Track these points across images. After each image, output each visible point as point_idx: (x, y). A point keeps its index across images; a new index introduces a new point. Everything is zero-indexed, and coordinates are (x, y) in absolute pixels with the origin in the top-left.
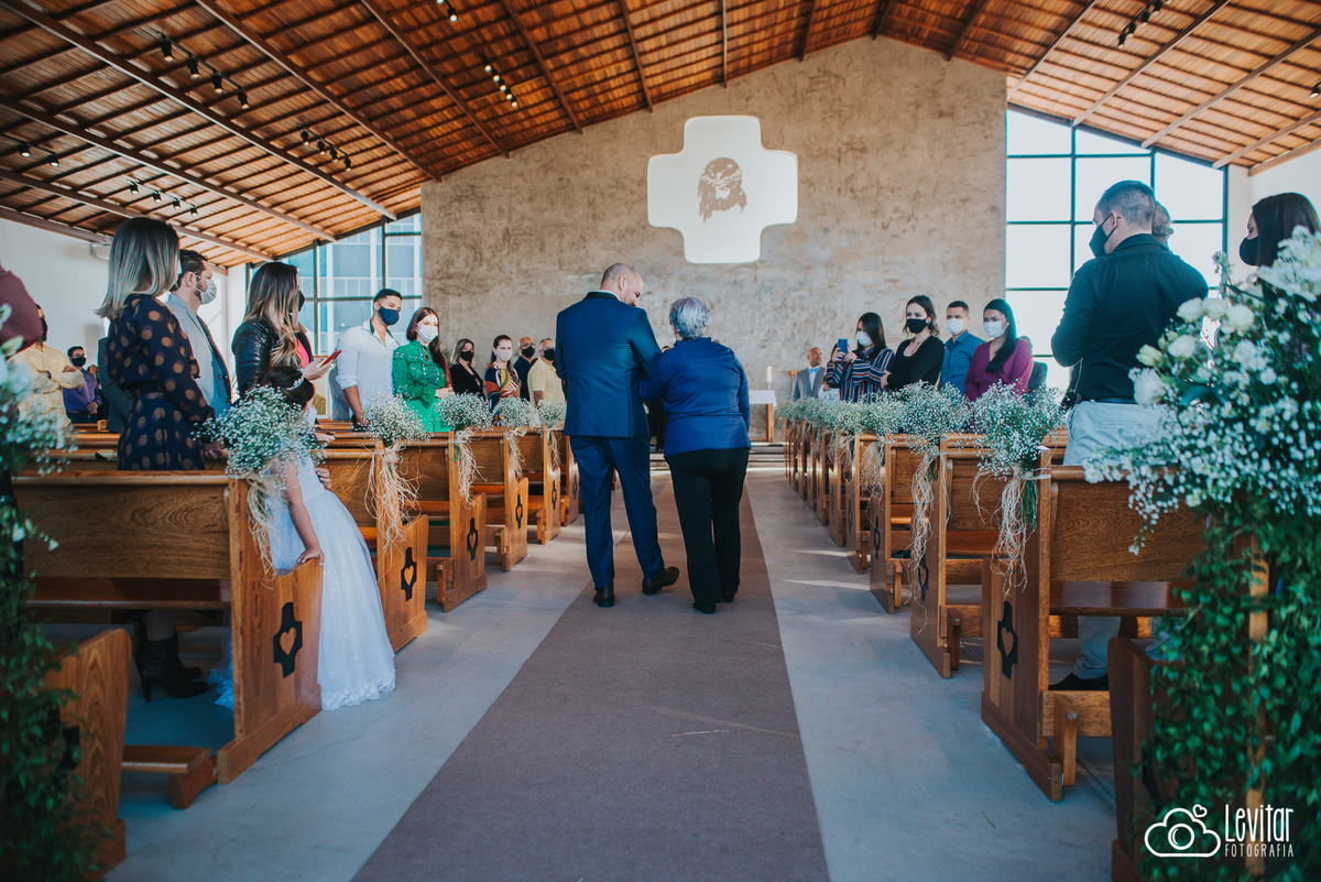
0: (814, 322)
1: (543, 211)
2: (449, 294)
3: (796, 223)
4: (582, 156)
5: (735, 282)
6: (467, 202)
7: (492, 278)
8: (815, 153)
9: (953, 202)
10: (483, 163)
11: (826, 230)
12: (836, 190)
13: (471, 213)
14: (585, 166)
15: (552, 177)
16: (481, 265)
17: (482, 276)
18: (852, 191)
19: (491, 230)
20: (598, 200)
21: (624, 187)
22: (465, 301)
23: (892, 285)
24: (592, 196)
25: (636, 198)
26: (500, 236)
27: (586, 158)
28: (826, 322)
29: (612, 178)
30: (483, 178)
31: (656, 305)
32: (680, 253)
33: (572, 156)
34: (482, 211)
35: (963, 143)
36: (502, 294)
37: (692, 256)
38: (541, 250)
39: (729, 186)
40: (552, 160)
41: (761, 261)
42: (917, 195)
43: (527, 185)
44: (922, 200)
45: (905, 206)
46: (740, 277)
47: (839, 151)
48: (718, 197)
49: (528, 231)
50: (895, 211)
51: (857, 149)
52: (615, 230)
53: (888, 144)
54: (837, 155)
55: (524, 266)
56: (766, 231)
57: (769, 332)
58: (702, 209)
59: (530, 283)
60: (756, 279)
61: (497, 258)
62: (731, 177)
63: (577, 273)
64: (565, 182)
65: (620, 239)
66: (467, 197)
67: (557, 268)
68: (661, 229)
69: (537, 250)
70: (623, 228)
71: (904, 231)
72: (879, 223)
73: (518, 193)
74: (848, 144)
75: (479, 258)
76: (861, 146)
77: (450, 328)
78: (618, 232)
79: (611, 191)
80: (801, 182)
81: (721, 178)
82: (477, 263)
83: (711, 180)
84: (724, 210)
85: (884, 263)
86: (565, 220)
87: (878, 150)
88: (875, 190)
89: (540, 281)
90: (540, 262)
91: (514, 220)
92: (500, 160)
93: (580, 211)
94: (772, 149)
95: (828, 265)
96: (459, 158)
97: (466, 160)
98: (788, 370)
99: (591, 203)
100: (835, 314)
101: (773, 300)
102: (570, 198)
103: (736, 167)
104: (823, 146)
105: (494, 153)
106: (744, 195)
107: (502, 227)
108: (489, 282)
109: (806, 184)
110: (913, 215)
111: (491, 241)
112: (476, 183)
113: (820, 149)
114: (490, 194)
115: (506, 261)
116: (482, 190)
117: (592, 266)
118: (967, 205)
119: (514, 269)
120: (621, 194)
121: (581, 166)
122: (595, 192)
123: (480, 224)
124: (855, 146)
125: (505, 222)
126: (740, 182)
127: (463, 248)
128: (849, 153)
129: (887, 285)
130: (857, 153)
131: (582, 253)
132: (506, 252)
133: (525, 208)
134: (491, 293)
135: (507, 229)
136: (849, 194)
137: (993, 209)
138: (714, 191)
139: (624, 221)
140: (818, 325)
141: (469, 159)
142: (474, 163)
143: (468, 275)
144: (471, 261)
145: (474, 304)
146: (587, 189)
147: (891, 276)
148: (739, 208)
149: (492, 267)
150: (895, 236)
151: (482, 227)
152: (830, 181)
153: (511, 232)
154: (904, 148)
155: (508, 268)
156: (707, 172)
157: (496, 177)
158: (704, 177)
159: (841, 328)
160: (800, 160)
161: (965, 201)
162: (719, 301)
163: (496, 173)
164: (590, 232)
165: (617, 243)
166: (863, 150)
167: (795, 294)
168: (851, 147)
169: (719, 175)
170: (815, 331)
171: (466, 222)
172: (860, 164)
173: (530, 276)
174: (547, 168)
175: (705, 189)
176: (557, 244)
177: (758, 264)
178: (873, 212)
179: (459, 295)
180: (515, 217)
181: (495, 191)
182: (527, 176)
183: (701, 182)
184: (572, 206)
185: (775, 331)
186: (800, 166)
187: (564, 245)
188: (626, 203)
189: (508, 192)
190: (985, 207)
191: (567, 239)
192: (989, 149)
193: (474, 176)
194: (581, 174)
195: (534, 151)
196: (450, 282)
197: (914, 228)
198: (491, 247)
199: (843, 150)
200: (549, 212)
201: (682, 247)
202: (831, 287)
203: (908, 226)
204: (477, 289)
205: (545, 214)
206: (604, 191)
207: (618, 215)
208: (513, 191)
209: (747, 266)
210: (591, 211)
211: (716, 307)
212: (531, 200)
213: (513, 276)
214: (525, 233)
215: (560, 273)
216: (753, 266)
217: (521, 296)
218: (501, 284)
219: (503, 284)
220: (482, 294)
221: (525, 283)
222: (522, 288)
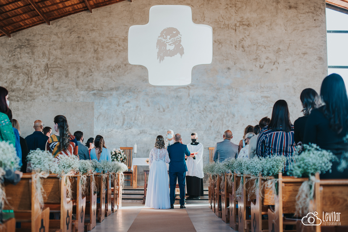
0: (222, 120)
1: (68, 55)
3: (211, 64)
4: (91, 25)
5: (177, 96)
6: (25, 49)
7: (37, 92)
8: (222, 26)
9: (299, 54)
10: (35, 27)
11: (229, 69)
12: (234, 47)
13: (27, 55)
14: (92, 30)
15: (74, 36)
16: (31, 85)
17: (31, 91)
18: (243, 47)
19: (38, 65)
20: (100, 49)
21: (115, 43)
23: (266, 99)
24: (96, 47)
25: (122, 48)
26: (43, 68)
27: (94, 26)
28: (229, 120)
29: (108, 38)
30: (34, 36)
31: (132, 109)
32: (146, 80)
33: (86, 25)
34: (33, 53)
35: (303, 23)
36: (43, 101)
37: (152, 81)
38: (66, 77)
39: (174, 43)
40: (74, 27)
41: (192, 85)
42: (279, 50)
43: (60, 40)
44: (281, 53)
45: (272, 56)
46: (179, 94)
47: (236, 25)
48: (168, 49)
49: (59, 66)
50: (267, 59)
51: (245, 25)
52: (109, 66)
53: (262, 22)
54: (234, 28)
55: (56, 85)
56: (194, 68)
57: (196, 125)
58: (158, 55)
59: (59, 95)
60: (189, 95)
61: (41, 81)
62: (175, 38)
63: (86, 90)
64: (81, 39)
65: (112, 72)
66: (25, 46)
67: (75, 86)
68: (135, 66)
69: (64, 77)
70: (113, 65)
71: (272, 70)
72: (258, 65)
73: (54, 44)
74: (240, 22)
75: (30, 80)
76: (247, 23)
78: (111, 67)
79: (108, 44)
80: (215, 41)
81: (170, 39)
82: (29, 83)
83: (164, 40)
84: (171, 56)
85: (261, 87)
86: (80, 60)
87: (257, 25)
88: (255, 47)
89: (65, 94)
90: (65, 83)
91: (51, 60)
92: (45, 26)
93: (90, 55)
94: (198, 23)
95: (230, 88)
96: (21, 23)
97: (25, 25)
98: (208, 147)
99: (96, 51)
100: (234, 115)
101: (199, 107)
102: (84, 48)
103: (178, 33)
104: (227, 23)
105: (42, 22)
106: (183, 49)
107: (44, 63)
108: (35, 94)
109: (217, 43)
110: (276, 61)
111: (38, 71)
112: (30, 38)
113: (225, 24)
114: (38, 44)
115: (46, 82)
116: (33, 42)
117: (95, 86)
118: (306, 56)
119: (50, 87)
120: (113, 46)
121: (91, 30)
122: (98, 45)
123: (32, 61)
124: (244, 23)
125: (46, 60)
126: (180, 41)
127: (21, 74)
128: (241, 27)
129: (263, 99)
130: (245, 27)
131: (90, 78)
132: (46, 77)
133: (58, 53)
134: (36, 100)
135: (47, 65)
136: (241, 49)
137: (320, 59)
138: (166, 46)
139: (114, 62)
140: (225, 121)
141: (27, 24)
142: (30, 27)
143: (24, 90)
144: (25, 82)
145: (26, 106)
146: (93, 43)
147: (265, 94)
148: (179, 55)
149: (38, 86)
150: (267, 72)
151: (32, 63)
152: (231, 42)
153: (49, 66)
154: (271, 25)
155: (47, 86)
156: (162, 35)
157: (42, 35)
158: (160, 38)
159: (237, 123)
160: (214, 29)
161: (305, 54)
162: (168, 107)
163: (42, 33)
164: (94, 67)
165: (110, 73)
166: (248, 25)
167: (211, 104)
168: (242, 23)
169: (168, 37)
170: (222, 125)
171: (24, 60)
172: (247, 33)
173: (59, 91)
174: (71, 31)
175: (161, 44)
176: (75, 73)
177: (190, 87)
178: (254, 59)
180: (52, 58)
181: (41, 43)
182: (59, 35)
183: (158, 40)
184: (85, 52)
185: (200, 125)
186: (214, 33)
187: (80, 74)
188: (116, 51)
189: (48, 43)
190: (316, 57)
191: (82, 70)
192: (316, 27)
193: (29, 34)
194: (90, 34)
195: (64, 21)
197: (277, 68)
198: (37, 74)
199: (238, 25)
200: (71, 55)
201: (148, 76)
202: (231, 100)
203: (274, 67)
204: (28, 98)
205: (70, 56)
206: (103, 45)
207: (111, 58)
208: (51, 43)
209: (184, 87)
210: (95, 55)
211: (166, 111)
212: (61, 48)
213: (50, 91)
214: (58, 67)
215: (77, 90)
216: (187, 87)
217: (54, 102)
218: (42, 95)
219: (44, 95)
220: (31, 101)
221: (56, 95)
222: (55, 98)
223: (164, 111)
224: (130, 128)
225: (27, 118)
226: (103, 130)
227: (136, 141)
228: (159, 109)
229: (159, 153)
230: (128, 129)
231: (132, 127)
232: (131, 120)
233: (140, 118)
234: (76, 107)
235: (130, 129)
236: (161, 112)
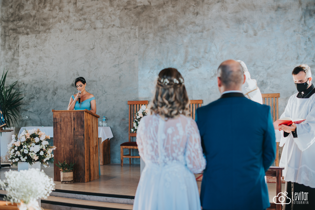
2: (19, 33)
7: (54, 18)
17: (45, 16)
22: (31, 39)
36: (61, 31)
55: (80, 4)
59: (85, 19)
67: (108, 4)
77: (20, 64)
82: (41, 5)
89: (93, 17)
108: (51, 20)
134: (52, 31)
143: (35, 16)
144: (37, 4)
145: (39, 41)
149: (54, 7)
155: (66, 7)
162: (263, 27)
173: (85, 13)
179: (27, 34)
196: (21, 23)
204: (42, 28)
211: (260, 33)
213: (71, 14)
217: (78, 31)
218: (60, 22)
219: (62, 21)
220: (45, 32)
221: (80, 20)
222: (78, 25)
223: (255, 35)
224: (197, 68)
225: (40, 58)
226: (152, 73)
227: (208, 89)
228: (246, 32)
229: (164, 136)
230: (193, 69)
231: (200, 64)
232: (199, 53)
233: (213, 48)
234: (110, 37)
235: (197, 70)
236: (251, 37)
